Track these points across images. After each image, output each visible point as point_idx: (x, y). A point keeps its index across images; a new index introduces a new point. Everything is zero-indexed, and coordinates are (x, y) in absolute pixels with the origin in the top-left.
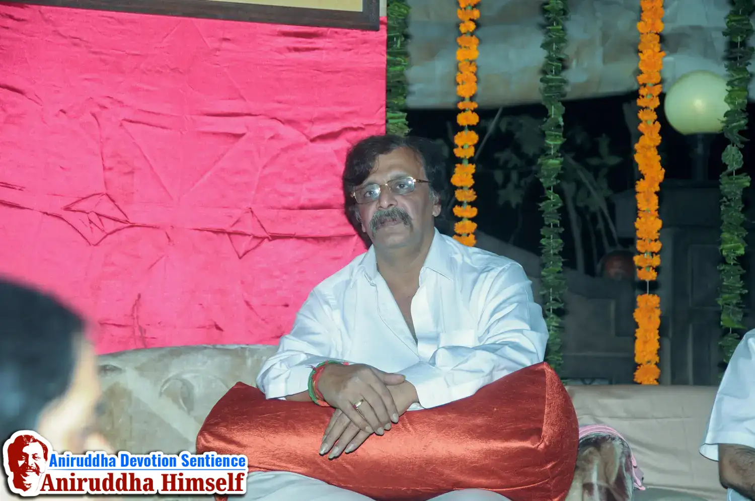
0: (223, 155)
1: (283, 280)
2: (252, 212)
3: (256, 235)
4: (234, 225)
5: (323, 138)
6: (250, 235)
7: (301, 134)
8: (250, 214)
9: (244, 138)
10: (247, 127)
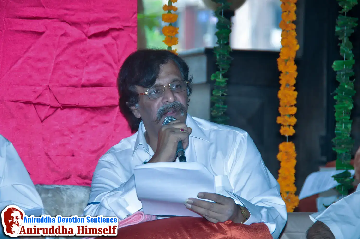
0: (30, 47)
1: (71, 138)
2: (50, 89)
3: (52, 106)
4: (38, 97)
5: (96, 35)
6: (48, 106)
7: (82, 32)
8: (49, 90)
9: (44, 35)
10: (46, 28)
